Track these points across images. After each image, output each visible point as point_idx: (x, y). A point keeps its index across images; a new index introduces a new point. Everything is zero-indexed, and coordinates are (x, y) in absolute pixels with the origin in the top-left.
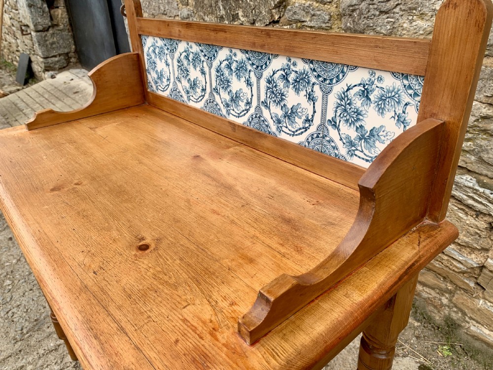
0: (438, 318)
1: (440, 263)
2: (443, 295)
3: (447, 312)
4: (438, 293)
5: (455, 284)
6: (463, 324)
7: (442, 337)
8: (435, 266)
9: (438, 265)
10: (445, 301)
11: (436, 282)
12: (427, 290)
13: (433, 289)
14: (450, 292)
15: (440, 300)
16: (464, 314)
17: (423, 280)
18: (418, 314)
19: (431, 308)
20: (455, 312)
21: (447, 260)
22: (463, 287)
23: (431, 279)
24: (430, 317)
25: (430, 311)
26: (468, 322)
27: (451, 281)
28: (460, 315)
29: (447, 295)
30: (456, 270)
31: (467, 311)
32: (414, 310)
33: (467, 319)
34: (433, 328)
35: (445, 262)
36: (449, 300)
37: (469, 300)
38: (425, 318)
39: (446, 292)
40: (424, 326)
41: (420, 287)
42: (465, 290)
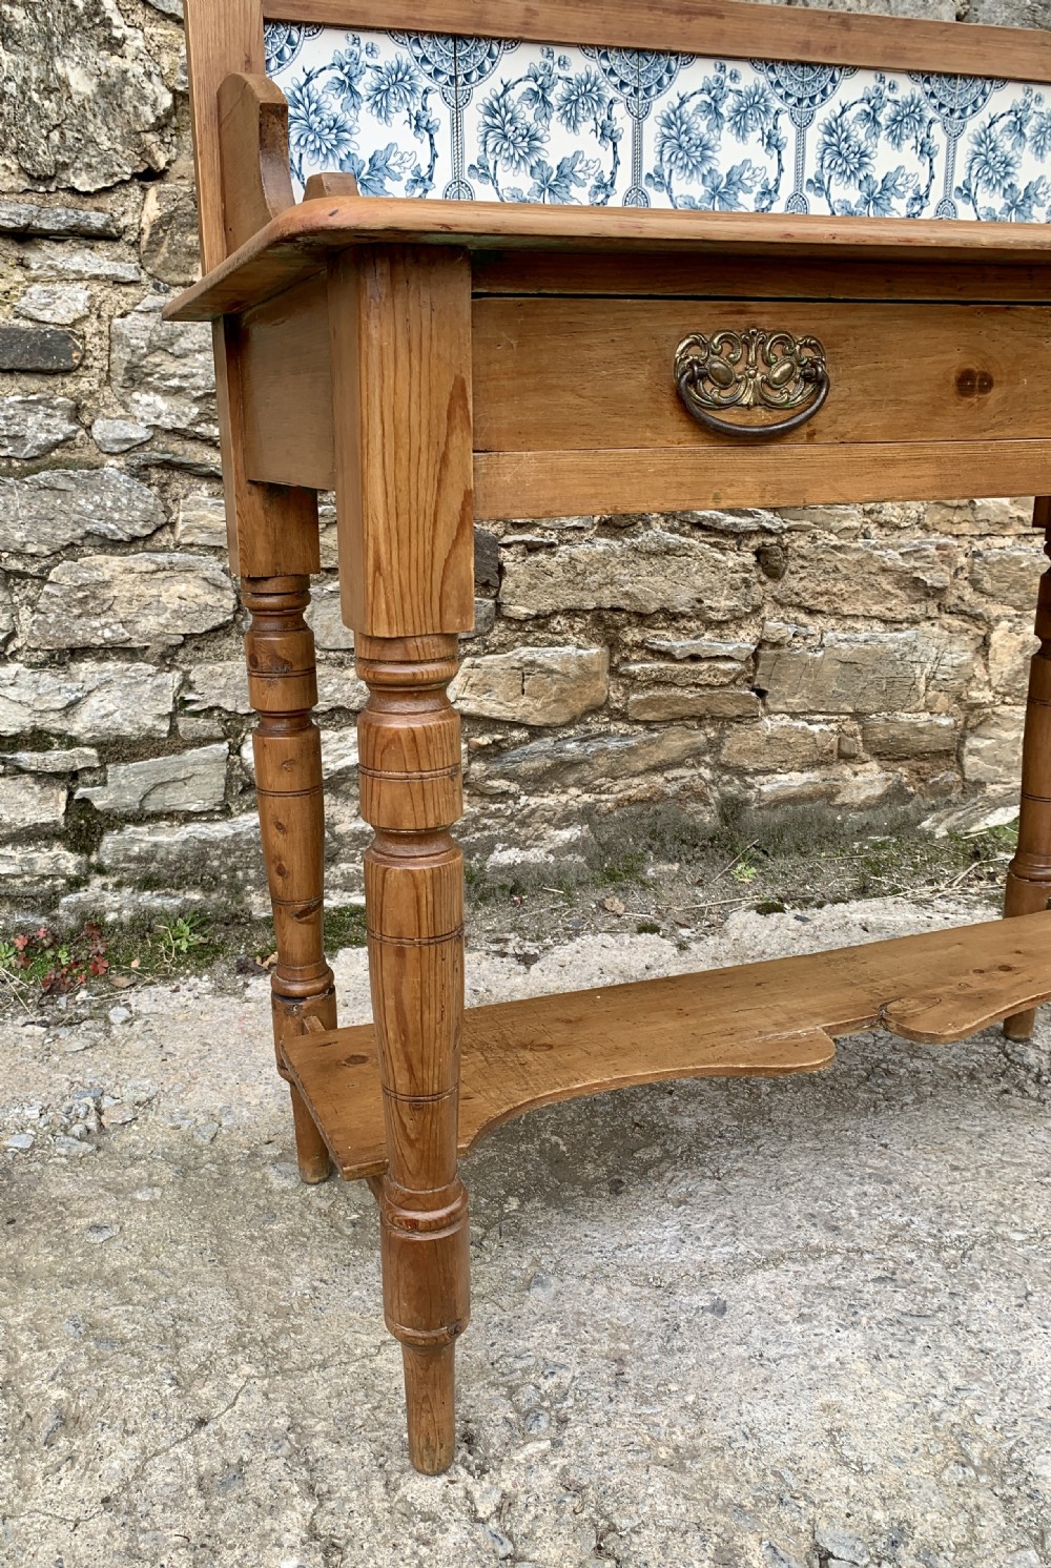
0: (708, 818)
1: (693, 689)
2: (700, 763)
3: (716, 794)
4: (693, 766)
5: (719, 719)
6: (748, 796)
7: (722, 857)
8: (687, 700)
9: (690, 696)
10: (707, 774)
11: (687, 741)
12: (670, 774)
13: (679, 764)
14: (714, 746)
15: (700, 776)
16: (741, 772)
17: (662, 757)
18: (668, 847)
19: (692, 806)
20: (729, 783)
21: (709, 669)
22: (737, 712)
23: (676, 741)
24: (694, 830)
25: (691, 816)
26: (751, 787)
27: (712, 718)
28: (737, 782)
29: (707, 758)
30: (726, 680)
31: (746, 762)
32: (657, 845)
33: (748, 779)
34: (704, 848)
35: (705, 678)
36: (712, 769)
37: (750, 734)
38: (683, 842)
39: (704, 754)
40: (688, 862)
41: (659, 779)
42: (739, 719)
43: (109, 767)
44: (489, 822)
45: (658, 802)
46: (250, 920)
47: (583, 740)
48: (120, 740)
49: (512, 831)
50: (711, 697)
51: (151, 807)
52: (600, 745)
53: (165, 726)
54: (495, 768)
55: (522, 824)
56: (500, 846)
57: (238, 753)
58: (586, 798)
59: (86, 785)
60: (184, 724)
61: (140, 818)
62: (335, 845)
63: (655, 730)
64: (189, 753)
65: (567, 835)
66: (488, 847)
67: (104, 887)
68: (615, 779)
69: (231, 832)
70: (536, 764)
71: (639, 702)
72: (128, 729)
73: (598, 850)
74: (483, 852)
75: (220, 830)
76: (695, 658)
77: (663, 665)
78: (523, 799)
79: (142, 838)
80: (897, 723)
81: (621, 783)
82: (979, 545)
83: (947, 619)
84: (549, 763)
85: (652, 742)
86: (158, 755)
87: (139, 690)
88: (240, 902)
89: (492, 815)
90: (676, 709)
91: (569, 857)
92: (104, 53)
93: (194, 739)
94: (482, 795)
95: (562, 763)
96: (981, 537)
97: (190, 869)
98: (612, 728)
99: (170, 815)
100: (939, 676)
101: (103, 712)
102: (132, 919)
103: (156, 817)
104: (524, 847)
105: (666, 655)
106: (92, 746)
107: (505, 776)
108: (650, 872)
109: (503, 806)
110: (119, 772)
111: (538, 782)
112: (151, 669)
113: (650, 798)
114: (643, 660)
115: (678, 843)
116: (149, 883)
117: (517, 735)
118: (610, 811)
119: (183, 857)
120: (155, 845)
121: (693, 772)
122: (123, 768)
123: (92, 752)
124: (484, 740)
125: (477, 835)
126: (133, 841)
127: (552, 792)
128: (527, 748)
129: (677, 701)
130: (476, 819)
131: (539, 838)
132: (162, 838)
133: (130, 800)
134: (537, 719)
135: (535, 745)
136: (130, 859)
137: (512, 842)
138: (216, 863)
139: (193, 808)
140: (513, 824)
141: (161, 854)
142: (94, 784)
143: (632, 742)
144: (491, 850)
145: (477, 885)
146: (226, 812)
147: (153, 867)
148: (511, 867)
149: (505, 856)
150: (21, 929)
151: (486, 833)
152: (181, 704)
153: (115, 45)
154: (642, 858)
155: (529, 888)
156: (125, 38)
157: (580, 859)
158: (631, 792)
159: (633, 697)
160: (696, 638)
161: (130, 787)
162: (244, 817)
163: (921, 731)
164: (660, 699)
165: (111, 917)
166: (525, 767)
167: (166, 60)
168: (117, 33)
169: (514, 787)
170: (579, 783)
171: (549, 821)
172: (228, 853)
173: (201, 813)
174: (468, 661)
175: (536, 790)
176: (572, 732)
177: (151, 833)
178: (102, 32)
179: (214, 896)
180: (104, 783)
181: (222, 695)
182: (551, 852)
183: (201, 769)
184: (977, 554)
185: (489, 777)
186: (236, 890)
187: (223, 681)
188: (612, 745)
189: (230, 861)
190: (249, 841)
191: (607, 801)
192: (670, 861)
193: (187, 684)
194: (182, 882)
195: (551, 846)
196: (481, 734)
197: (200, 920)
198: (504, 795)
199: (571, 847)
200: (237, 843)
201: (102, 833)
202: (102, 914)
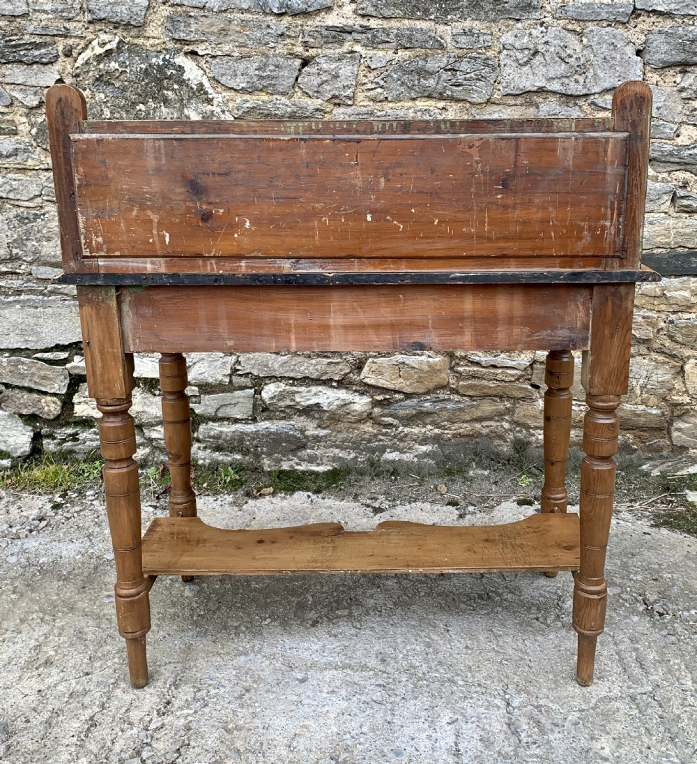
0: (506, 449)
1: (494, 382)
2: (503, 420)
3: (512, 437)
4: (498, 421)
5: (512, 398)
6: (530, 439)
7: (515, 470)
8: (490, 388)
9: (493, 385)
10: (506, 425)
11: (493, 408)
12: (484, 424)
13: (491, 419)
14: (509, 411)
15: (502, 426)
16: (527, 427)
17: (479, 414)
18: (484, 461)
19: (497, 442)
20: (519, 432)
21: (502, 373)
22: (521, 396)
23: (487, 407)
24: (498, 454)
25: (496, 446)
26: (533, 435)
27: (508, 397)
28: (524, 432)
29: (507, 418)
30: (513, 379)
31: (529, 422)
32: (477, 459)
33: (532, 431)
34: (504, 465)
35: (500, 377)
36: (510, 422)
37: (530, 408)
38: (492, 460)
39: (505, 414)
40: (494, 470)
41: (478, 426)
42: (524, 399)
43: (202, 396)
44: (383, 438)
45: (477, 437)
46: (263, 471)
47: (435, 402)
48: (207, 385)
49: (395, 443)
50: (505, 387)
51: (220, 415)
52: (444, 405)
53: (227, 380)
54: (387, 411)
55: (401, 440)
56: (388, 450)
57: (260, 394)
58: (436, 431)
59: (193, 403)
60: (235, 379)
61: (215, 419)
62: (304, 440)
63: (474, 400)
64: (236, 392)
65: (424, 448)
66: (383, 450)
67: (199, 448)
68: (453, 423)
69: (255, 430)
70: (407, 412)
71: (464, 386)
72: (210, 380)
73: (443, 458)
74: (379, 452)
75: (251, 428)
76: (494, 367)
77: (476, 369)
78: (400, 429)
79: (216, 428)
80: (624, 410)
81: (456, 426)
82: (673, 317)
83: (654, 355)
84: (414, 412)
85: (473, 406)
86: (223, 392)
87: (216, 364)
88: (259, 462)
89: (384, 434)
90: (485, 391)
91: (426, 460)
92: (205, 105)
93: (239, 387)
94: (379, 424)
95: (422, 412)
96: (674, 312)
97: (236, 444)
98: (452, 397)
99: (228, 419)
100: (649, 387)
101: (200, 372)
102: (209, 465)
103: (222, 419)
104: (402, 452)
105: (478, 364)
106: (196, 386)
107: (391, 416)
108: (471, 473)
109: (389, 431)
110: (206, 399)
111: (409, 420)
112: (222, 355)
113: (473, 435)
114: (466, 365)
115: (489, 460)
116: (218, 449)
117: (397, 396)
118: (450, 439)
119: (233, 439)
120: (221, 432)
121: (498, 424)
122: (207, 397)
123: (196, 388)
124: (380, 398)
125: (377, 443)
126: (211, 429)
127: (418, 426)
128: (403, 403)
129: (485, 387)
130: (375, 436)
131: (410, 448)
132: (224, 429)
133: (211, 411)
134: (409, 390)
135: (408, 402)
136: (210, 437)
137: (395, 448)
138: (248, 443)
139: (238, 417)
140: (395, 440)
141: (223, 436)
142: (196, 403)
143: (462, 406)
144: (384, 452)
145: (375, 468)
146: (254, 420)
147: (220, 441)
148: (393, 461)
149: (391, 456)
150: (162, 462)
151: (381, 443)
152: (234, 371)
153: (209, 101)
154: (468, 465)
155: (402, 474)
156: (213, 98)
157: (432, 462)
158: (461, 431)
159: (461, 383)
160: (495, 356)
161: (210, 405)
162: (263, 423)
163: (639, 415)
164: (475, 385)
165: (200, 462)
166: (401, 413)
167: (231, 105)
168: (210, 96)
169: (396, 422)
170: (432, 423)
171: (415, 441)
172: (254, 439)
173: (242, 420)
174: (370, 360)
175: (409, 424)
176: (429, 397)
177: (219, 426)
178: (204, 97)
179: (247, 458)
180: (200, 403)
181: (253, 368)
182: (416, 456)
183: (241, 400)
184: (671, 322)
185: (382, 416)
186: (257, 456)
187: (253, 362)
188: (450, 406)
189: (255, 443)
190: (263, 435)
191: (448, 434)
192: (485, 469)
193: (238, 362)
194: (232, 450)
195: (416, 453)
196: (379, 394)
197: (239, 468)
198: (390, 425)
199: (426, 455)
200: (257, 435)
201: (199, 424)
202: (197, 461)
